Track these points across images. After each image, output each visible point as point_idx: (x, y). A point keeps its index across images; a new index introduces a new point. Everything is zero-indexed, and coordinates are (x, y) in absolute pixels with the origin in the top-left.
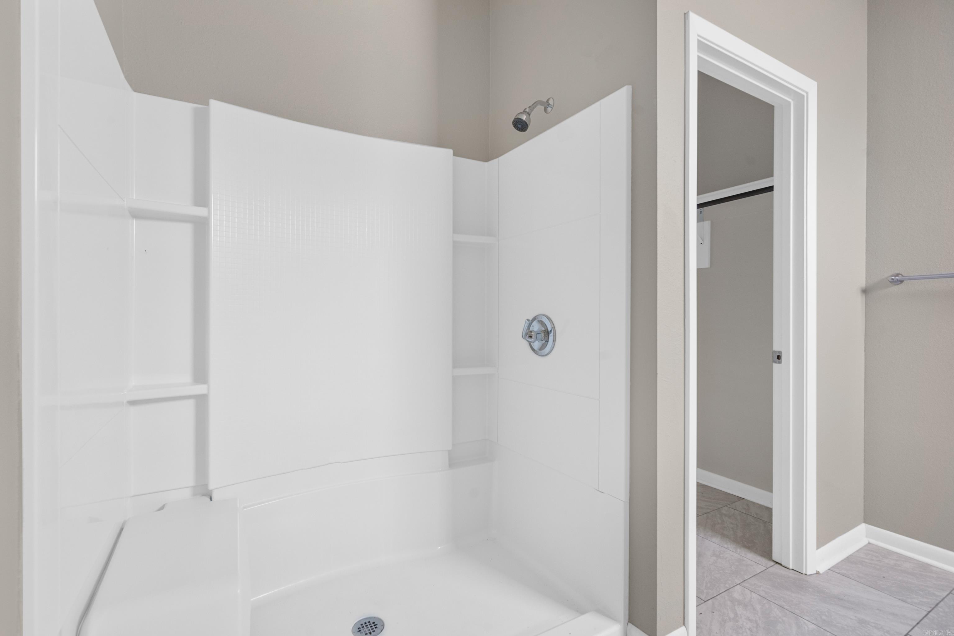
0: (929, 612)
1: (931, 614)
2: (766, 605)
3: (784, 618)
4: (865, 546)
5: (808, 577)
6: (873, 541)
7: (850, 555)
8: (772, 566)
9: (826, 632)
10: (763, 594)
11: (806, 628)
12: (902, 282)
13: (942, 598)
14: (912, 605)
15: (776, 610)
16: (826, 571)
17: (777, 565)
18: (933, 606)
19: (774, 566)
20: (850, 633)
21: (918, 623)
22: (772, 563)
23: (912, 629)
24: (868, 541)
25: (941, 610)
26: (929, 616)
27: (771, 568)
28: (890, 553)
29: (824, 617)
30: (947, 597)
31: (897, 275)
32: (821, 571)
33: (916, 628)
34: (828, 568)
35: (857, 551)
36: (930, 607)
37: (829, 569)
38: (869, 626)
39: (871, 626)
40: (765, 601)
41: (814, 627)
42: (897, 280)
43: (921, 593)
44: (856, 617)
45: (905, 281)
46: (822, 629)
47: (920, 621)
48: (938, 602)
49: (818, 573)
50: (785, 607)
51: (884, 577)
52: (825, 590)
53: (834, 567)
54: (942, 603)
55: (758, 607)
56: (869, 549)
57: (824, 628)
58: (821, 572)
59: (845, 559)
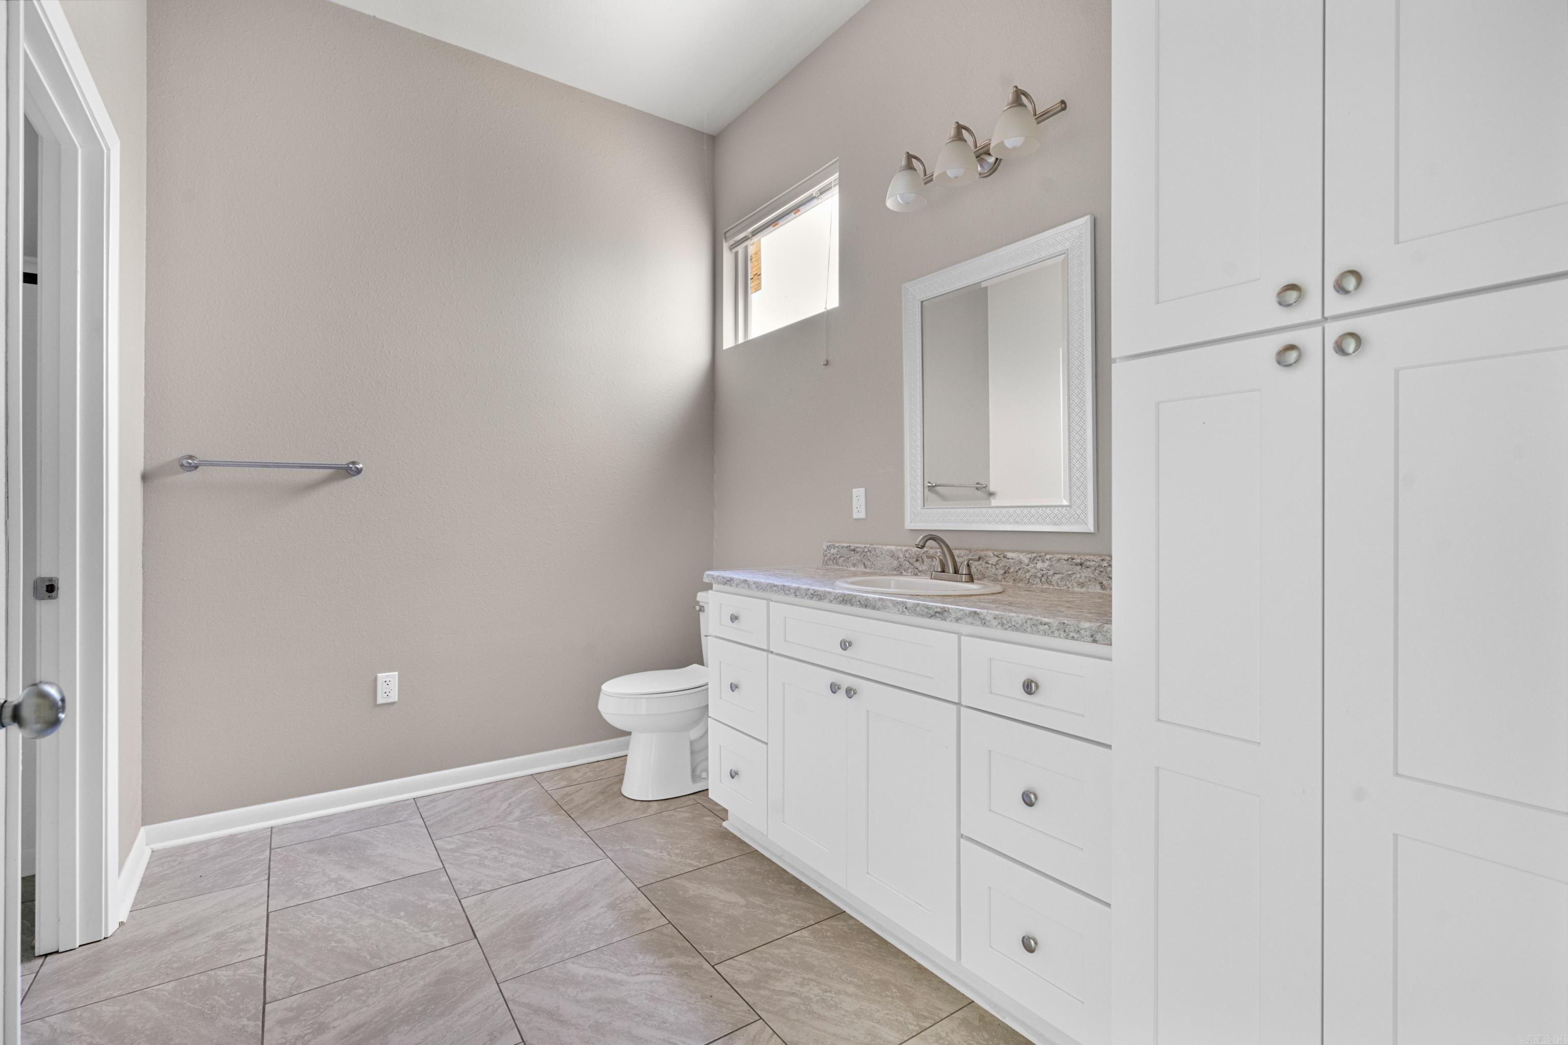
0: (269, 879)
1: (271, 879)
2: (84, 1015)
3: (128, 1007)
4: (151, 857)
5: (112, 939)
6: (158, 846)
7: (143, 878)
8: (42, 965)
9: (192, 977)
10: (65, 1007)
11: (164, 993)
12: (196, 467)
13: (268, 859)
14: (249, 884)
15: (104, 1008)
16: (129, 915)
17: (49, 958)
18: (267, 872)
19: (45, 963)
20: (218, 956)
21: (268, 896)
22: (40, 961)
23: (268, 905)
24: (151, 848)
25: (276, 870)
26: (271, 882)
27: (42, 967)
28: (185, 848)
29: (175, 965)
30: (272, 855)
31: (191, 457)
32: (124, 918)
33: (270, 901)
34: (129, 910)
35: (147, 868)
36: (266, 874)
37: (130, 912)
38: (229, 935)
39: (231, 932)
40: (78, 1012)
41: (173, 984)
42: (190, 465)
43: (247, 867)
44: (208, 937)
45: (200, 467)
46: (185, 979)
47: (268, 893)
48: (268, 864)
49: (121, 924)
50: (115, 995)
51: (201, 876)
52: (149, 937)
53: (134, 905)
54: (271, 863)
55: (76, 1027)
56: (157, 858)
57: (185, 976)
58: (125, 920)
59: (140, 887)
